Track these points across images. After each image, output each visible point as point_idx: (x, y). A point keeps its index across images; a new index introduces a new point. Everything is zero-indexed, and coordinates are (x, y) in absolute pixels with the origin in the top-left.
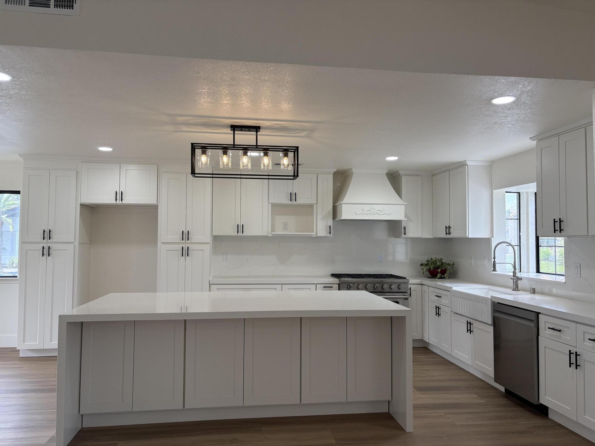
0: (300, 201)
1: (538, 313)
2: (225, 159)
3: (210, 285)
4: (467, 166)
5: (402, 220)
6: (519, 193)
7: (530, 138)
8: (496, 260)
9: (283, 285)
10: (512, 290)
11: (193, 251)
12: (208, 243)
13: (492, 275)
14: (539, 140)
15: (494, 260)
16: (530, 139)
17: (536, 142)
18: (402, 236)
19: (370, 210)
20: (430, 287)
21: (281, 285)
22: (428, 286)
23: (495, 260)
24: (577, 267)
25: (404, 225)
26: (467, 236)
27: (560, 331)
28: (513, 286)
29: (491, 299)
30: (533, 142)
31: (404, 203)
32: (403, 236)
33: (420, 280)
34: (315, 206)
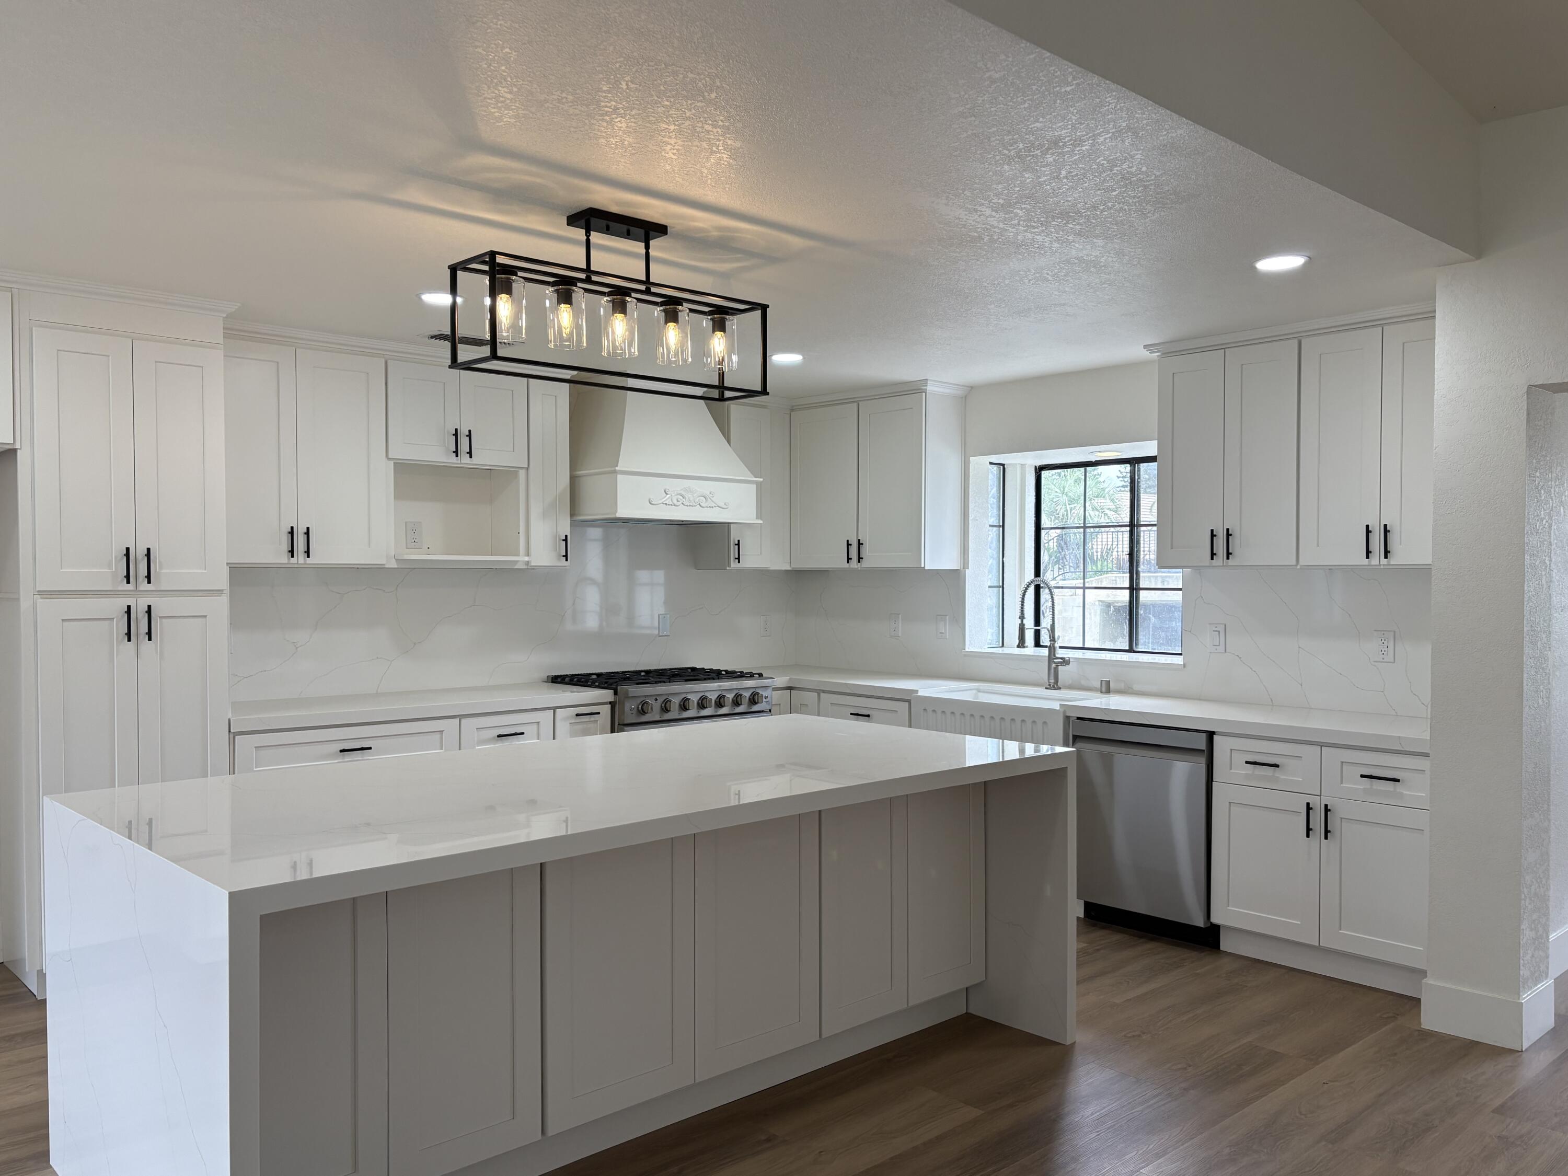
0: (482, 458)
1: (1211, 735)
2: (565, 316)
3: (233, 735)
4: (924, 394)
5: (729, 524)
6: (1003, 465)
7: (1145, 347)
8: (1025, 621)
9: (463, 721)
10: (1047, 688)
11: (164, 620)
12: (219, 592)
13: (965, 656)
14: (1165, 354)
15: (1022, 621)
16: (1144, 349)
17: (1158, 356)
18: (729, 565)
19: (683, 493)
20: (824, 692)
21: (457, 720)
22: (819, 692)
23: (1024, 623)
24: (1219, 632)
25: (734, 537)
26: (923, 566)
27: (1277, 766)
28: (1049, 679)
29: (1064, 712)
30: (1150, 354)
31: (755, 477)
32: (734, 565)
33: (788, 678)
34: (522, 473)
